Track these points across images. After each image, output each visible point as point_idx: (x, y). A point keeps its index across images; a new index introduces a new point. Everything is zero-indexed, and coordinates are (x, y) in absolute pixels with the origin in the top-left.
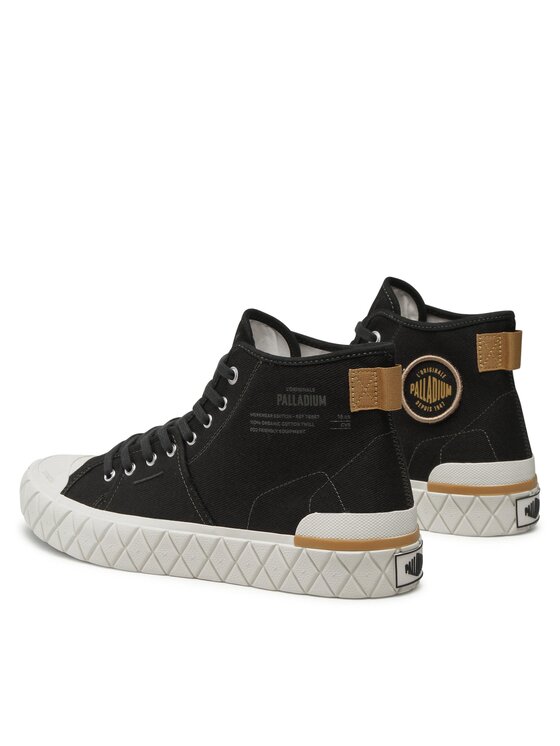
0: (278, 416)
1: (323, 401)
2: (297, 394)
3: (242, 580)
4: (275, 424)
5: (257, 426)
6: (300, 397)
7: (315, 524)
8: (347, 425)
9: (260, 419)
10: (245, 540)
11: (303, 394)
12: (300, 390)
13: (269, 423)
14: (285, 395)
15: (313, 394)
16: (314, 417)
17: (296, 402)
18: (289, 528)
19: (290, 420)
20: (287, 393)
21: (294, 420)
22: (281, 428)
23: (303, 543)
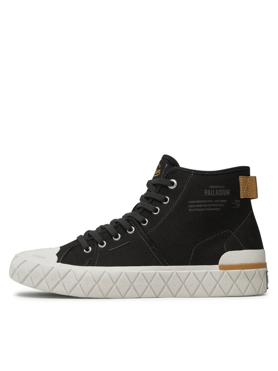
0: (206, 201)
1: (228, 192)
2: (215, 189)
3: (188, 294)
4: (204, 206)
5: (193, 208)
6: (217, 190)
7: (229, 257)
8: (238, 205)
9: (196, 204)
10: (189, 271)
11: (218, 189)
12: (217, 187)
13: (201, 206)
14: (209, 190)
15: (223, 189)
16: (224, 201)
17: (215, 194)
18: (215, 262)
19: (212, 203)
20: (210, 189)
21: (214, 203)
22: (208, 207)
23: (223, 268)
